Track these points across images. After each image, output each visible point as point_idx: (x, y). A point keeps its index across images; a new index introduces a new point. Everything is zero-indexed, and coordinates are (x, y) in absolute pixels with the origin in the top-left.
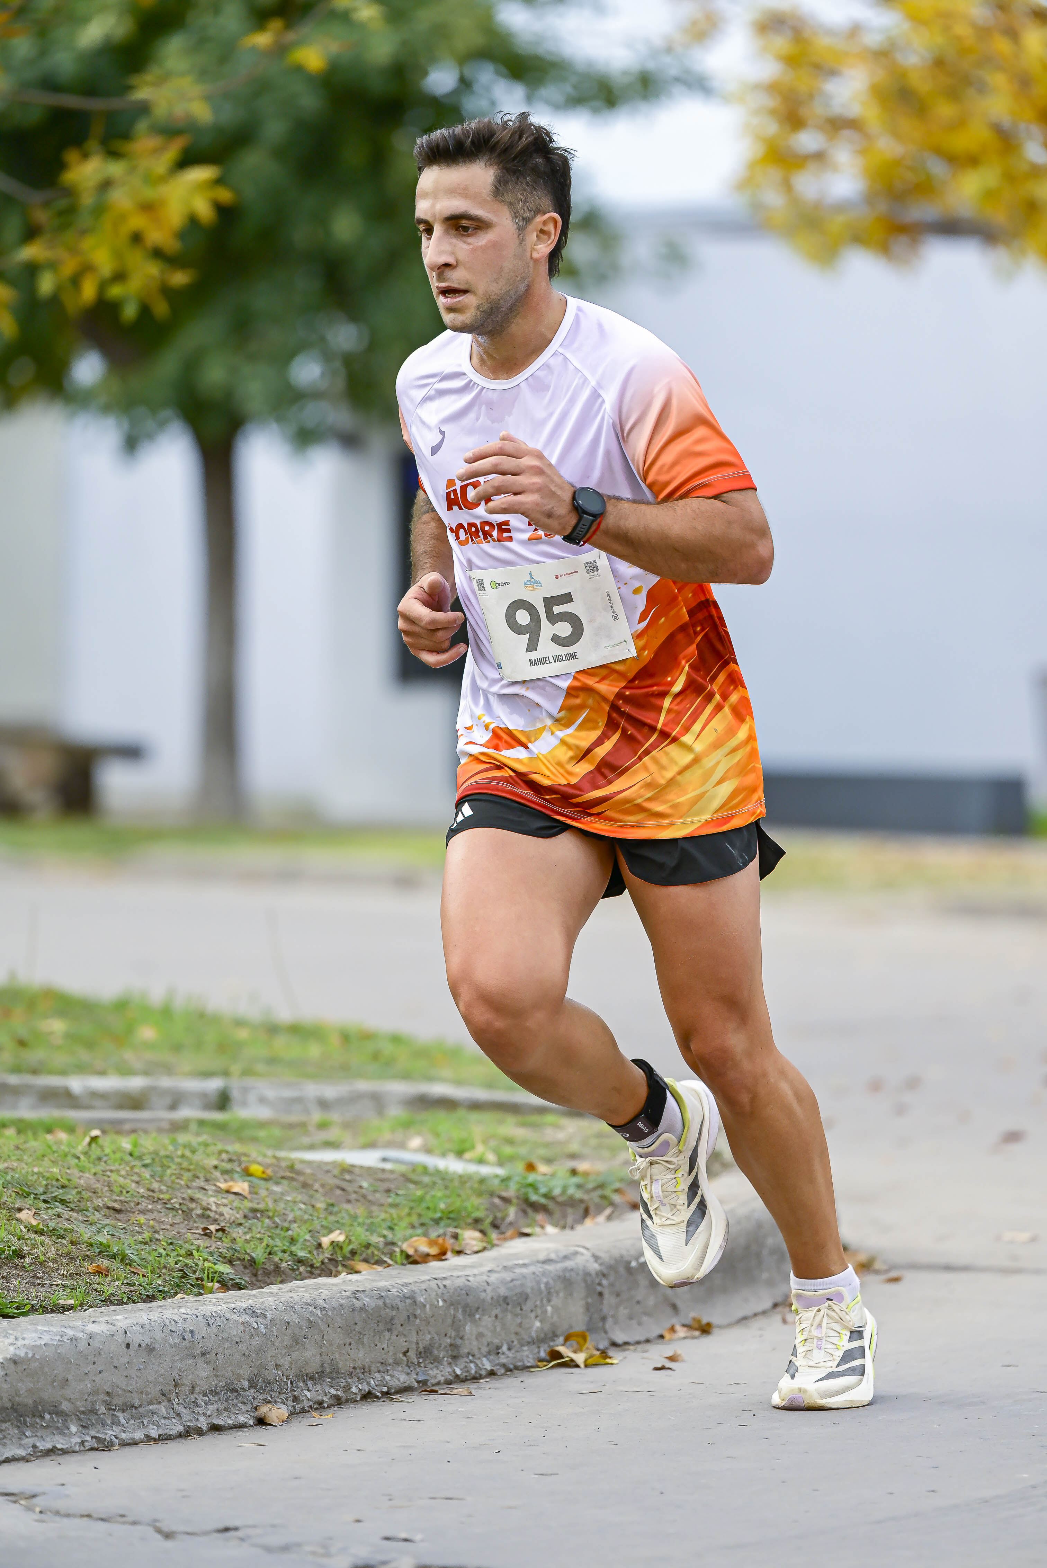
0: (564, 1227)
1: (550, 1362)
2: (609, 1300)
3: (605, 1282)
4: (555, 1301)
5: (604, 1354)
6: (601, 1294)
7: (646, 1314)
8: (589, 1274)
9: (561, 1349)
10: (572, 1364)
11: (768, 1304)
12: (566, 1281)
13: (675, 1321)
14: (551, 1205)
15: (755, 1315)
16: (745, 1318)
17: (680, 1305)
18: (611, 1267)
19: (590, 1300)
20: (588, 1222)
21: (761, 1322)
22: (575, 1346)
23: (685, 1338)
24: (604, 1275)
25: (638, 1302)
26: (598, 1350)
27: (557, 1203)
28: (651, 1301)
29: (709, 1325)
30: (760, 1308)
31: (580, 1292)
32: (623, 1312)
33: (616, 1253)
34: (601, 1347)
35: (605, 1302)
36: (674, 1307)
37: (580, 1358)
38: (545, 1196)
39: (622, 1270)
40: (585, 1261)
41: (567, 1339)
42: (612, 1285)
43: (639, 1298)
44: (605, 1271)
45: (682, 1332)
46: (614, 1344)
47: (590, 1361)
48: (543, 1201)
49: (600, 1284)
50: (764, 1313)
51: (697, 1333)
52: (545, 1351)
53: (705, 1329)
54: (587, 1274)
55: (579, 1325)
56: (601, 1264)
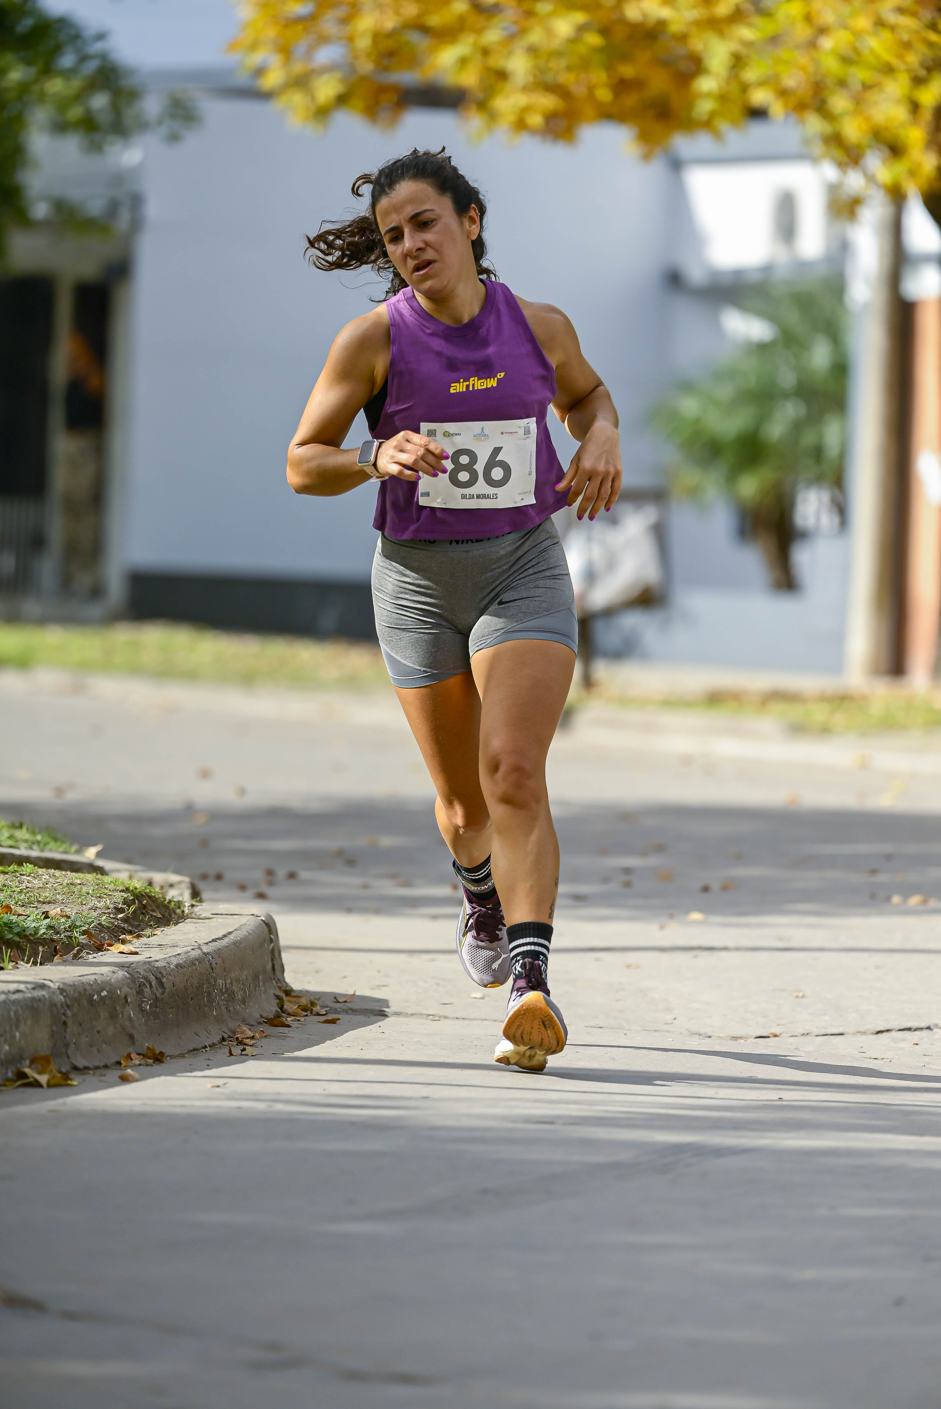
0: (34, 964)
1: (16, 1081)
2: (72, 1028)
3: (69, 1012)
4: (23, 1027)
5: (66, 1077)
6: (65, 1023)
7: (105, 1043)
8: (55, 1005)
9: (27, 1070)
10: (37, 1084)
11: (216, 1039)
12: (34, 1009)
13: (131, 1050)
14: (23, 943)
15: (205, 1047)
16: (195, 1050)
17: (136, 1035)
18: (75, 999)
19: (54, 1028)
20: (57, 960)
21: (209, 1053)
22: (40, 1067)
23: (140, 1065)
24: (68, 1007)
25: (98, 1032)
26: (60, 1072)
27: (29, 941)
28: (110, 1031)
29: (161, 1053)
30: (208, 1042)
31: (46, 1021)
32: (84, 1039)
33: (80, 987)
34: (64, 1070)
35: (69, 1030)
36: (131, 1037)
37: (43, 1079)
38: (18, 934)
39: (85, 1003)
40: (51, 993)
41: (33, 1062)
42: (74, 1015)
43: (99, 1028)
44: (69, 1002)
45: (136, 1059)
46: (76, 1068)
47: (52, 1082)
48: (17, 939)
49: (64, 1014)
50: (212, 1046)
51: (151, 1061)
52: (12, 1072)
53: (158, 1058)
54: (53, 1005)
55: (44, 1050)
56: (65, 997)
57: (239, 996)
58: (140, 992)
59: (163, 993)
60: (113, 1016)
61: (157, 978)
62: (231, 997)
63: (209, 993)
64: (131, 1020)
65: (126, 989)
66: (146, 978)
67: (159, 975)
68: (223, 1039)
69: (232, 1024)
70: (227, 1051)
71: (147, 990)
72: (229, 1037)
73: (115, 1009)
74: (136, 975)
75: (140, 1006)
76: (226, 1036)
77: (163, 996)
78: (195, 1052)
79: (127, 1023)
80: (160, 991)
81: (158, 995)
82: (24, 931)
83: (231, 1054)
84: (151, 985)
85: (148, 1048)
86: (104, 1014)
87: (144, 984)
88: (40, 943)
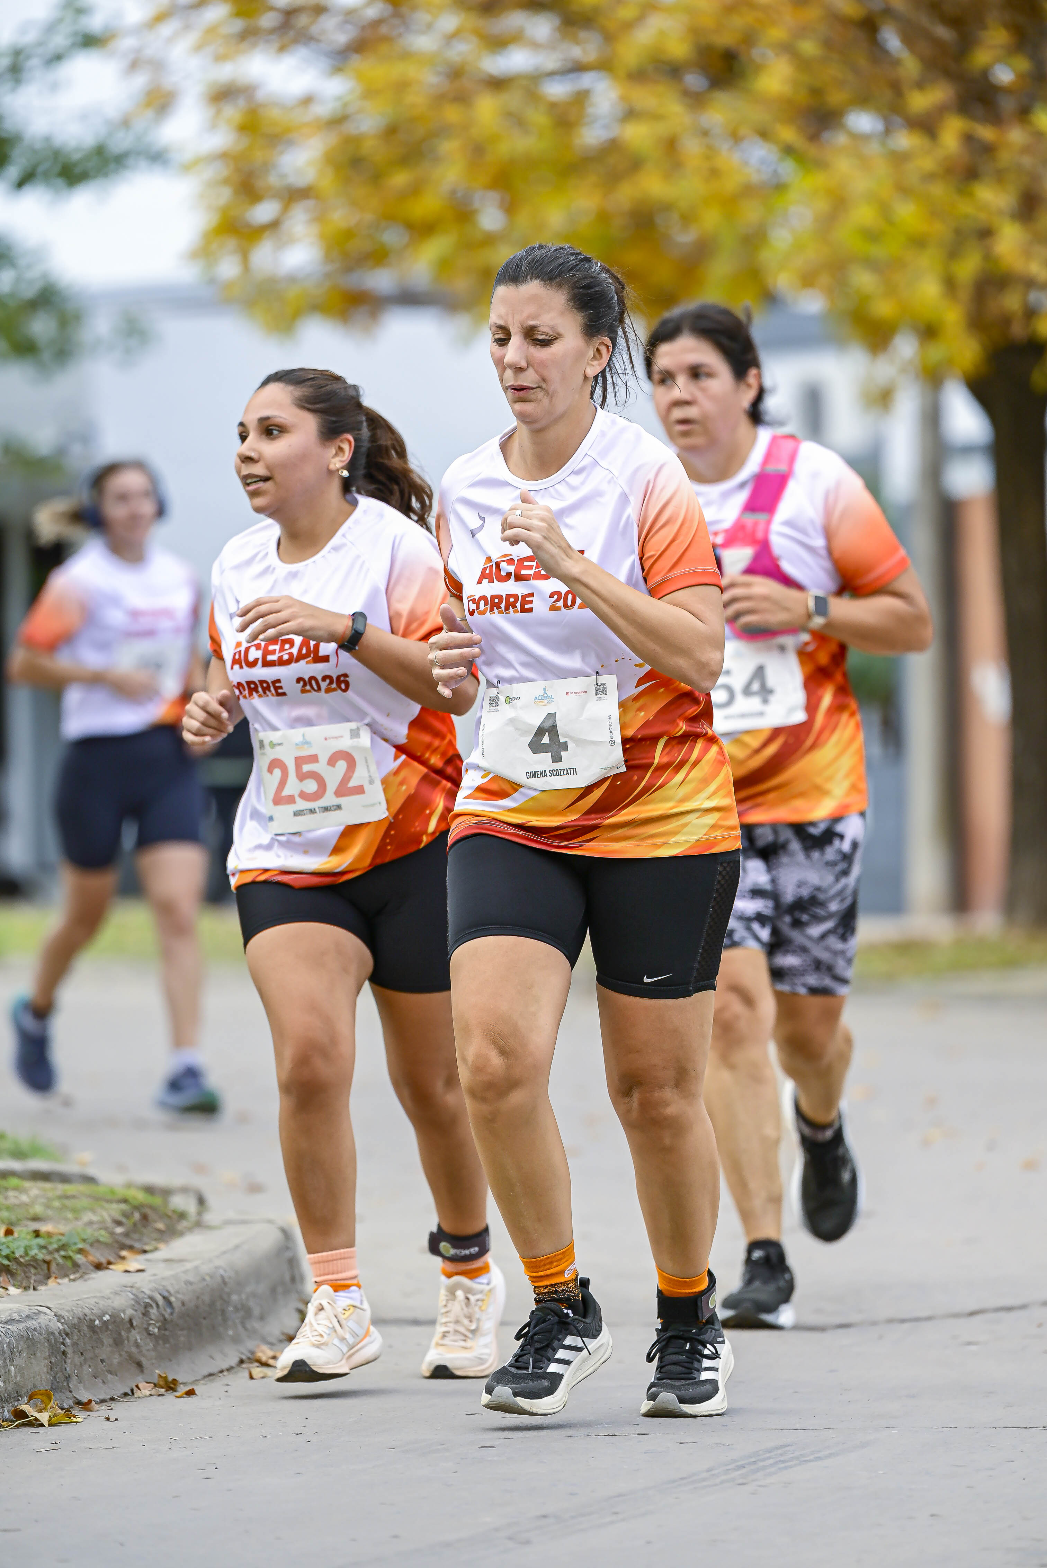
0: (26, 1289)
1: (15, 1420)
2: (73, 1358)
3: (68, 1341)
4: (18, 1361)
5: (70, 1414)
6: (64, 1353)
7: (111, 1372)
8: (53, 1333)
9: (26, 1408)
10: (37, 1423)
11: (234, 1361)
12: (29, 1341)
13: (140, 1378)
14: (14, 1266)
15: (222, 1371)
16: (211, 1375)
17: (144, 1362)
18: (74, 1326)
19: (53, 1359)
20: (51, 1282)
21: (227, 1378)
22: (39, 1404)
23: (151, 1395)
24: (67, 1334)
25: (102, 1361)
26: (62, 1409)
27: (19, 1263)
28: (116, 1360)
29: (175, 1381)
30: (225, 1366)
31: (43, 1352)
32: (87, 1370)
33: (79, 1312)
34: (66, 1406)
35: (69, 1361)
36: (139, 1365)
37: (44, 1417)
38: (7, 1257)
39: (85, 1329)
40: (48, 1321)
41: (30, 1399)
42: (75, 1344)
43: (103, 1357)
44: (68, 1330)
45: (146, 1389)
46: (79, 1404)
47: (55, 1420)
48: (6, 1262)
49: (63, 1343)
50: (230, 1369)
51: (162, 1391)
52: (9, 1410)
53: (171, 1386)
54: (50, 1333)
55: (43, 1385)
56: (62, 1323)
57: (256, 1311)
58: (145, 1314)
59: (172, 1314)
60: (118, 1342)
61: (164, 1298)
62: (247, 1313)
63: (223, 1312)
64: (137, 1345)
65: (130, 1312)
66: (151, 1298)
67: (166, 1294)
68: (242, 1362)
69: (250, 1344)
70: (247, 1374)
71: (153, 1311)
72: (249, 1358)
73: (120, 1334)
74: (141, 1295)
75: (147, 1329)
76: (244, 1357)
77: (172, 1317)
78: (211, 1378)
79: (134, 1350)
80: (169, 1310)
81: (167, 1316)
82: (13, 1253)
83: (251, 1378)
84: (157, 1305)
85: (160, 1376)
86: (107, 1340)
87: (151, 1306)
88: (31, 1265)
